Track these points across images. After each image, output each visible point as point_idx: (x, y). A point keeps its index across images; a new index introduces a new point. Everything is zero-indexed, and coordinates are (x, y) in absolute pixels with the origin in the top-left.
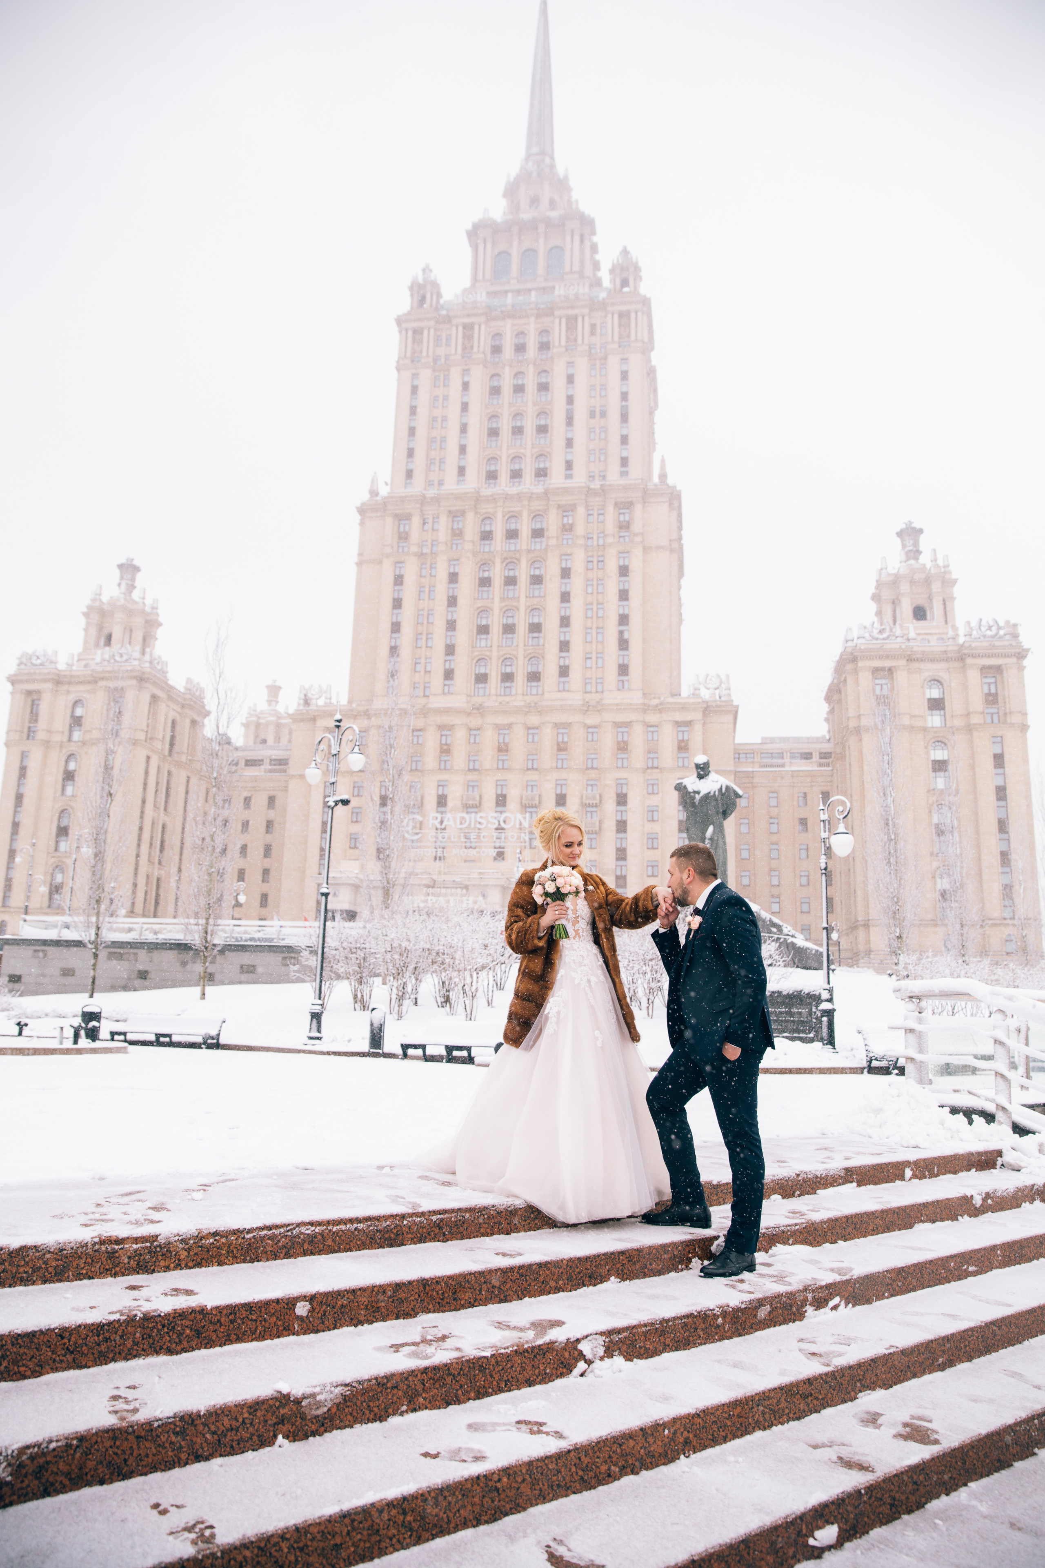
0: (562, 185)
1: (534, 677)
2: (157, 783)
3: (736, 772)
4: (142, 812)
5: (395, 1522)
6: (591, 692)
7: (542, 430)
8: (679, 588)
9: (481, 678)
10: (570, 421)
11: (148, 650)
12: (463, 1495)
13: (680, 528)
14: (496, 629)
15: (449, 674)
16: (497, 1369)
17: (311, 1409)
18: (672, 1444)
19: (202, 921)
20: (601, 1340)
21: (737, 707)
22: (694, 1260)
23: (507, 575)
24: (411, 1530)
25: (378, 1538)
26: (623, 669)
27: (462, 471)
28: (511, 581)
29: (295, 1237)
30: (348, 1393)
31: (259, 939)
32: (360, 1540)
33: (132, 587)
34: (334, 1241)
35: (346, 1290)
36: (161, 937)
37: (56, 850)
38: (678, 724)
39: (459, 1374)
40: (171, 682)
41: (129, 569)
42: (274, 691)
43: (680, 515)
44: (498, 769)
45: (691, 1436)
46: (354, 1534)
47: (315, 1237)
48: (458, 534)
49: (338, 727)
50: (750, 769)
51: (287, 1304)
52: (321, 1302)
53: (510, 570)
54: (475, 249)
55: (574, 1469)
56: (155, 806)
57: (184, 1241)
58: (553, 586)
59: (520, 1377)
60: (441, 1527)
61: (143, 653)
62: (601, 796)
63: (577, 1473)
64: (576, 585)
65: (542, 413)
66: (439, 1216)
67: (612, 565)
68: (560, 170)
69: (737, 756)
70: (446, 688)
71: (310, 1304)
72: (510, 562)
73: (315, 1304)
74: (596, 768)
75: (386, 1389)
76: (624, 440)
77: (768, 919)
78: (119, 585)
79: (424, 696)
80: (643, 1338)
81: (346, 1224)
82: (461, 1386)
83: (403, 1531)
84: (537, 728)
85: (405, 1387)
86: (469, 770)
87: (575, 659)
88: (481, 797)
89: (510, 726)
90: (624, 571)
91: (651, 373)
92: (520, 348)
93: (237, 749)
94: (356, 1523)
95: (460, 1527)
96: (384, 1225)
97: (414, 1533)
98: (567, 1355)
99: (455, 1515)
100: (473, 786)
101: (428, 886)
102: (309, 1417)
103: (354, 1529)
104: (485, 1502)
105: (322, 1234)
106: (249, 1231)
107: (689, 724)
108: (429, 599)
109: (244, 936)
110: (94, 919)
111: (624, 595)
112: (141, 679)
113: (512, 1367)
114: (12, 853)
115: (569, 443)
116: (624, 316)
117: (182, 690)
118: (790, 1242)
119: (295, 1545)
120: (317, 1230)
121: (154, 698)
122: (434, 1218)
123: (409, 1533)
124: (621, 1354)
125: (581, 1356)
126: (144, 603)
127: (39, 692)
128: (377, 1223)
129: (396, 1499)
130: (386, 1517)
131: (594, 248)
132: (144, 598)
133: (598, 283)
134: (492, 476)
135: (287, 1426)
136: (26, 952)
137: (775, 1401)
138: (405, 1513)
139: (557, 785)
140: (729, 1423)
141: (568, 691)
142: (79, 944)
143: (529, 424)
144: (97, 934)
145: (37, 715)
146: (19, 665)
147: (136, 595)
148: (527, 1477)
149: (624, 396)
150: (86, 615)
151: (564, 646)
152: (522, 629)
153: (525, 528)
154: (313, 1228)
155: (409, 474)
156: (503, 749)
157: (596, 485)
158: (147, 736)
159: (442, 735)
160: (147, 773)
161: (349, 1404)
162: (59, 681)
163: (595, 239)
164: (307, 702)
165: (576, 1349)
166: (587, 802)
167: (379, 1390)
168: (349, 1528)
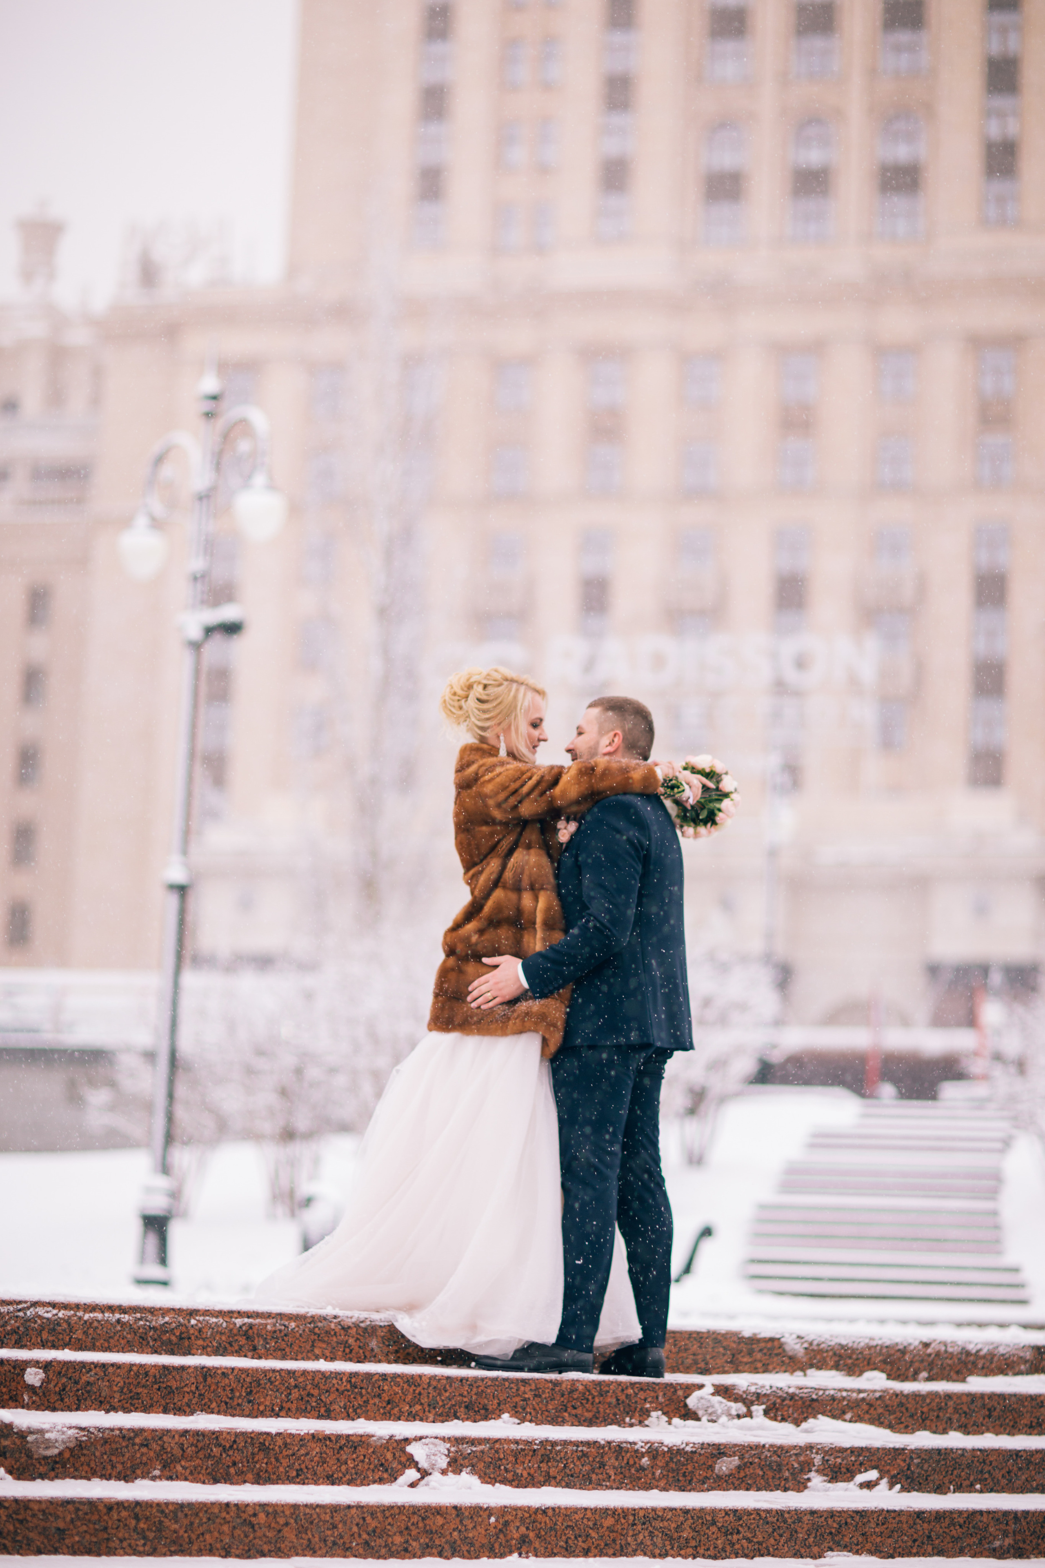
5: (126, 1525)
9: (723, 188)
12: (209, 1519)
16: (285, 1453)
17: (38, 1447)
18: (501, 1536)
20: (443, 1447)
22: (654, 1414)
24: (144, 1538)
25: (106, 1536)
29: (29, 1320)
30: (84, 1438)
32: (86, 1532)
34: (85, 1333)
35: (93, 1363)
39: (231, 1447)
42: (40, 236)
45: (532, 1535)
46: (79, 1524)
47: (59, 1324)
51: (14, 1368)
52: (60, 1373)
55: (355, 1529)
59: (319, 1470)
60: (181, 1545)
63: (360, 1535)
66: (246, 1320)
71: (45, 1372)
73: (51, 1373)
75: (134, 1444)
80: (511, 1459)
81: (103, 1312)
82: (234, 1464)
83: (136, 1537)
84: (909, 352)
85: (158, 1448)
86: (685, 493)
94: (80, 1513)
95: (204, 1552)
96: (161, 1321)
97: (149, 1543)
98: (389, 1456)
99: (198, 1537)
100: (698, 549)
102: (36, 1456)
103: (79, 1518)
104: (236, 1534)
105: (67, 1321)
113: (307, 1454)
118: (848, 1416)
119: (14, 1516)
120: (60, 1315)
122: (239, 1322)
123: (142, 1542)
124: (474, 1472)
125: (411, 1462)
128: (150, 1317)
129: (127, 1501)
130: (115, 1517)
137: (673, 1525)
138: (137, 1517)
140: (593, 1534)
148: (292, 1521)
154: (55, 1312)
156: (796, 421)
159: (593, 380)
161: (85, 1452)
164: (148, 276)
165: (403, 1451)
167: (124, 1444)
168: (73, 1516)
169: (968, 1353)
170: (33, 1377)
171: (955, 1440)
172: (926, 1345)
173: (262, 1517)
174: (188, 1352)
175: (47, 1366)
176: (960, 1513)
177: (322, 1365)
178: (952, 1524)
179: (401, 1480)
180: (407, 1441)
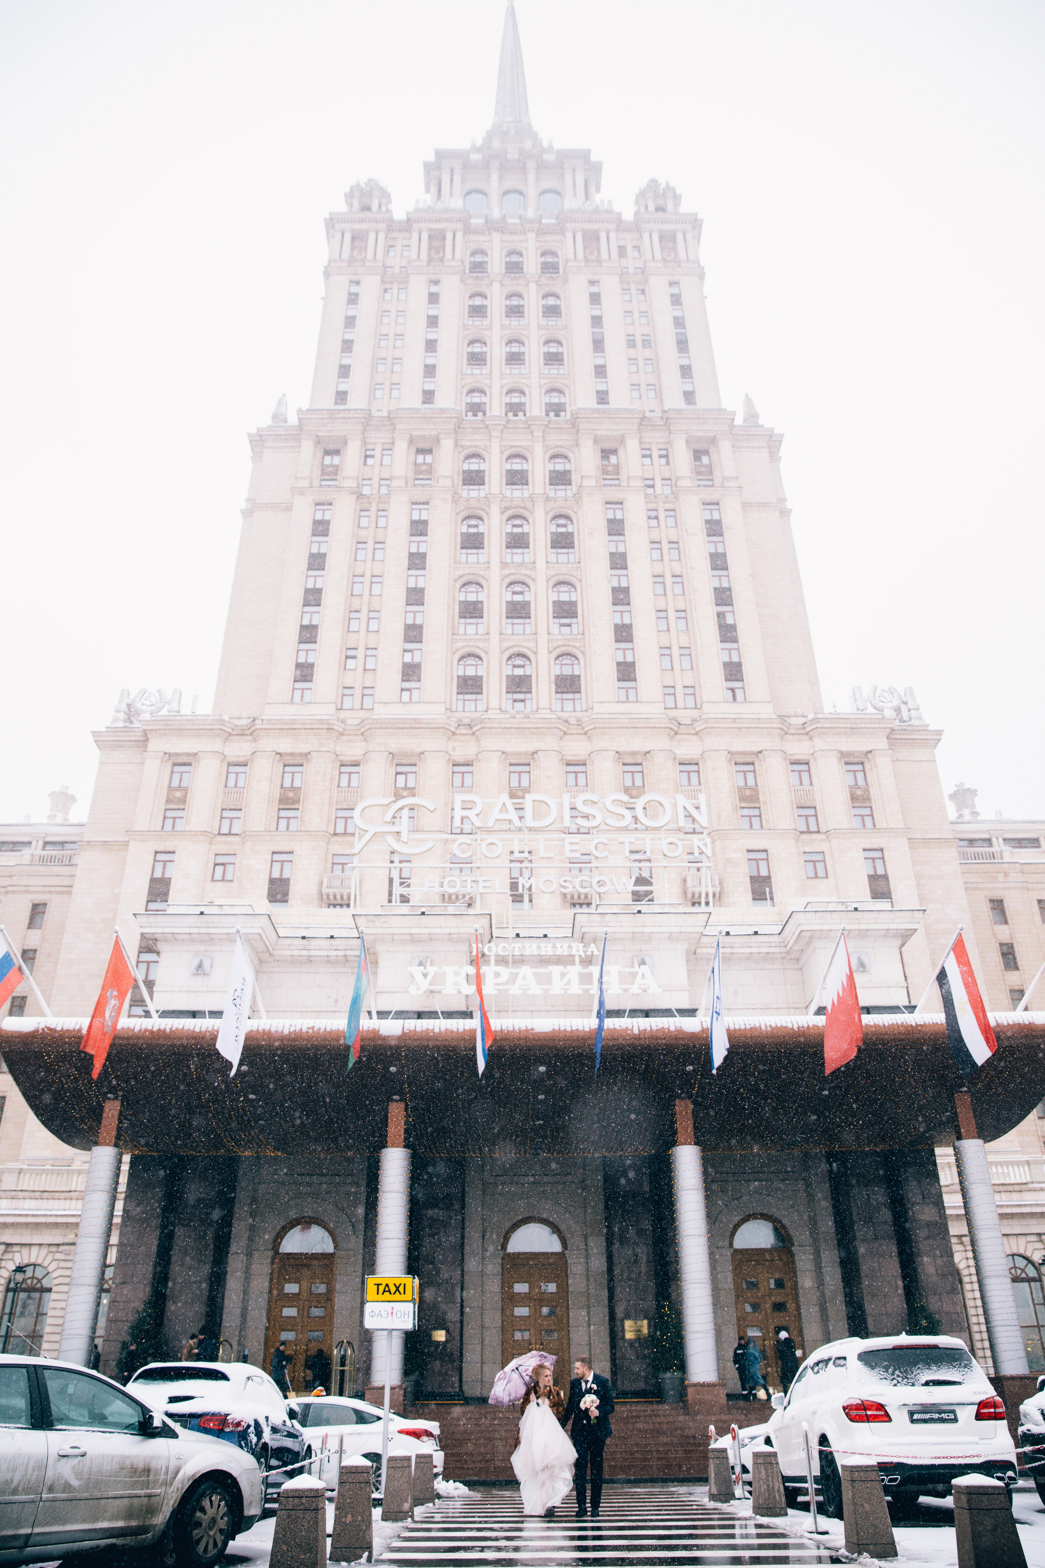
1: (569, 685)
6: (677, 707)
7: (554, 359)
9: (470, 685)
10: (598, 345)
14: (494, 610)
15: (411, 672)
23: (510, 532)
26: (733, 672)
27: (428, 394)
28: (518, 542)
38: (845, 758)
48: (425, 471)
53: (516, 525)
58: (594, 547)
64: (636, 544)
65: (552, 340)
67: (692, 520)
70: (407, 692)
72: (516, 515)
76: (686, 371)
84: (584, 762)
87: (644, 653)
90: (714, 528)
92: (515, 268)
107: (864, 758)
115: (600, 371)
116: (668, 240)
143: (534, 349)
149: (679, 322)
151: (623, 633)
152: (541, 610)
153: (539, 467)
155: (341, 395)
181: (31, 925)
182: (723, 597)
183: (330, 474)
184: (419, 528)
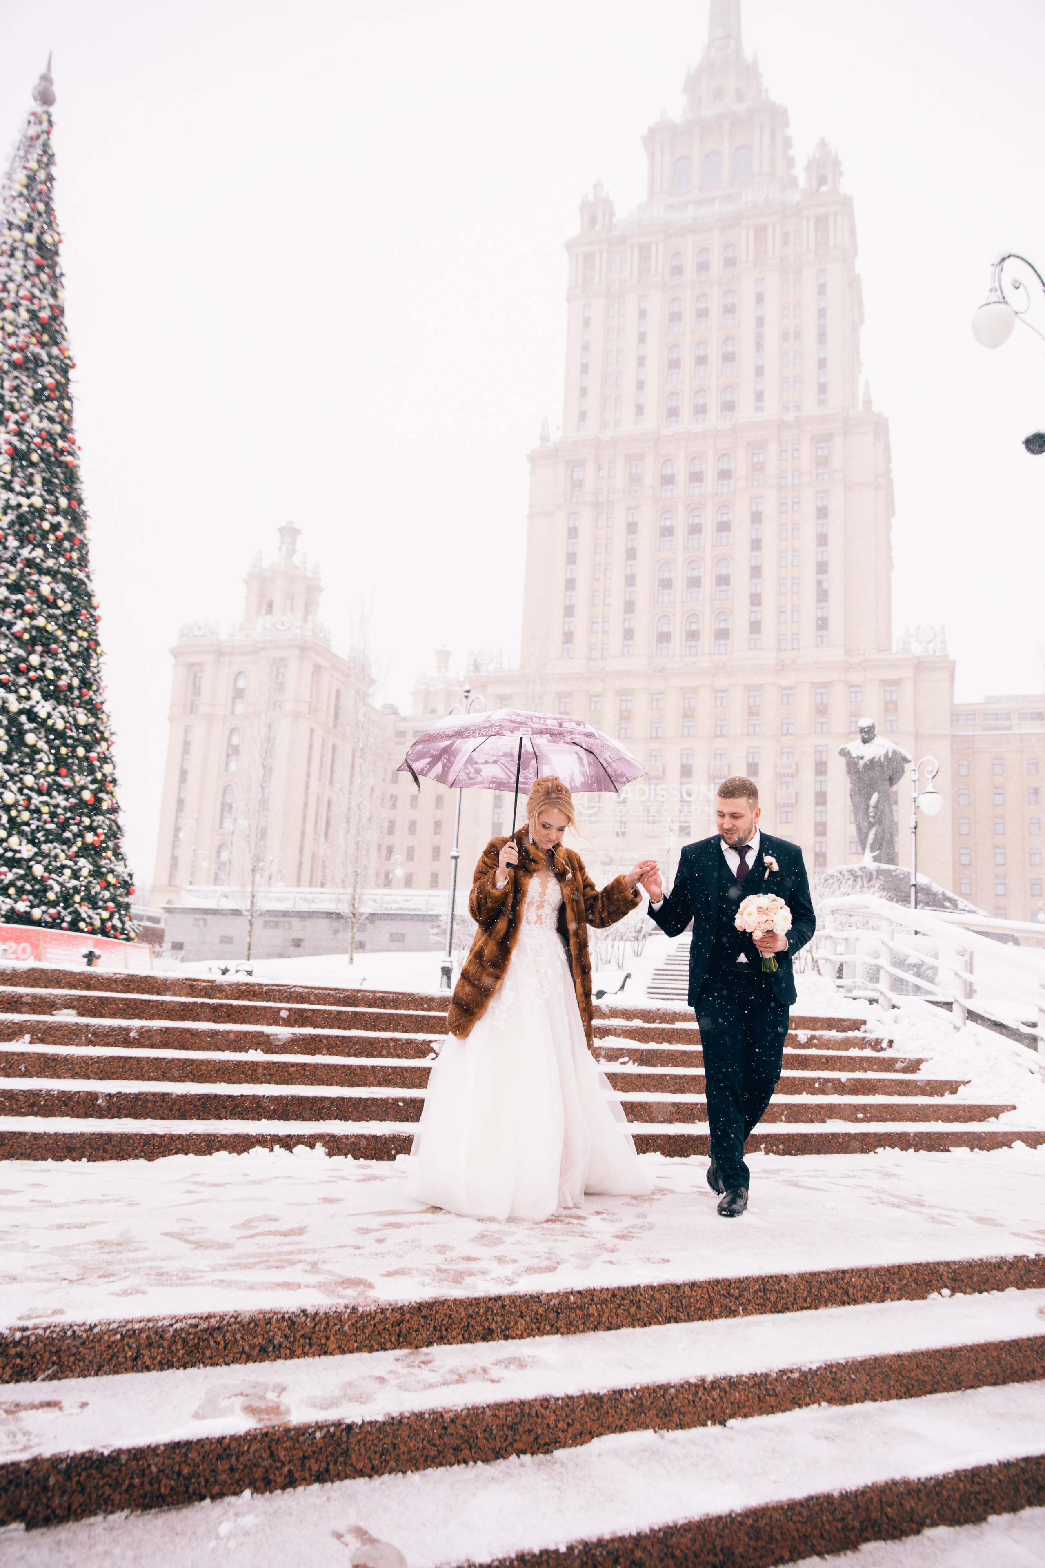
0: (750, 72)
1: (722, 634)
2: (322, 756)
3: (953, 736)
4: (307, 788)
6: (785, 650)
7: (729, 358)
8: (889, 528)
9: (664, 637)
10: (759, 346)
11: (310, 617)
13: (888, 459)
14: (679, 583)
15: (628, 634)
19: (350, 890)
21: (954, 662)
23: (690, 522)
26: (823, 624)
27: (640, 409)
28: (695, 529)
31: (408, 909)
33: (292, 551)
36: (314, 907)
37: (221, 827)
38: (885, 683)
40: (334, 651)
41: (289, 533)
42: (444, 656)
43: (887, 448)
44: (683, 736)
48: (635, 479)
49: (467, 697)
50: (970, 733)
51: (278, 1010)
53: (694, 516)
54: (652, 155)
56: (320, 779)
57: (230, 985)
58: (742, 533)
61: (305, 620)
62: (797, 765)
64: (769, 531)
65: (727, 339)
67: (809, 506)
68: (748, 55)
69: (955, 718)
70: (626, 649)
72: (694, 509)
73: (291, 1013)
74: (792, 734)
76: (822, 363)
77: (940, 892)
78: (280, 549)
79: (602, 658)
84: (725, 691)
86: (652, 738)
87: (768, 613)
88: (664, 768)
89: (695, 690)
90: (822, 513)
91: (854, 283)
92: (703, 267)
93: (404, 719)
100: (656, 756)
101: (604, 864)
106: (266, 985)
107: (896, 683)
108: (606, 552)
109: (394, 906)
110: (249, 889)
111: (822, 540)
112: (303, 648)
114: (177, 830)
115: (760, 371)
116: (821, 222)
117: (346, 658)
121: (318, 668)
126: (305, 569)
127: (200, 664)
131: (788, 143)
132: (305, 562)
133: (793, 182)
134: (673, 413)
135: (263, 1046)
136: (189, 920)
139: (748, 753)
141: (760, 649)
142: (236, 913)
143: (714, 353)
144: (252, 902)
145: (199, 688)
146: (180, 637)
147: (297, 559)
149: (822, 313)
150: (247, 582)
151: (756, 600)
152: (708, 582)
153: (710, 470)
155: (583, 416)
156: (688, 714)
157: (789, 417)
158: (310, 706)
159: (621, 701)
160: (311, 746)
162: (220, 653)
163: (789, 131)
164: (476, 667)
166: (782, 771)
169: (676, 1013)
170: (284, 1014)
171: (665, 1046)
172: (659, 1010)
173: (359, 1070)
174: (357, 1006)
175: (290, 1010)
176: (657, 1075)
177: (411, 1012)
178: (653, 1079)
179: (428, 1057)
180: (431, 1042)
181: (437, 807)
182: (822, 568)
183: (577, 485)
184: (632, 528)
